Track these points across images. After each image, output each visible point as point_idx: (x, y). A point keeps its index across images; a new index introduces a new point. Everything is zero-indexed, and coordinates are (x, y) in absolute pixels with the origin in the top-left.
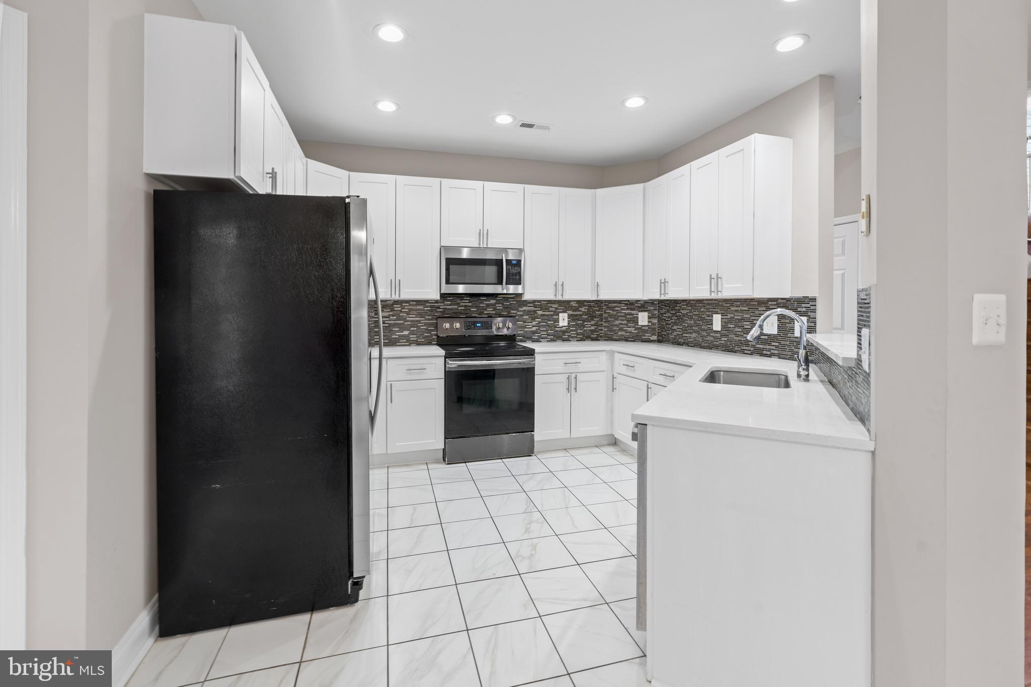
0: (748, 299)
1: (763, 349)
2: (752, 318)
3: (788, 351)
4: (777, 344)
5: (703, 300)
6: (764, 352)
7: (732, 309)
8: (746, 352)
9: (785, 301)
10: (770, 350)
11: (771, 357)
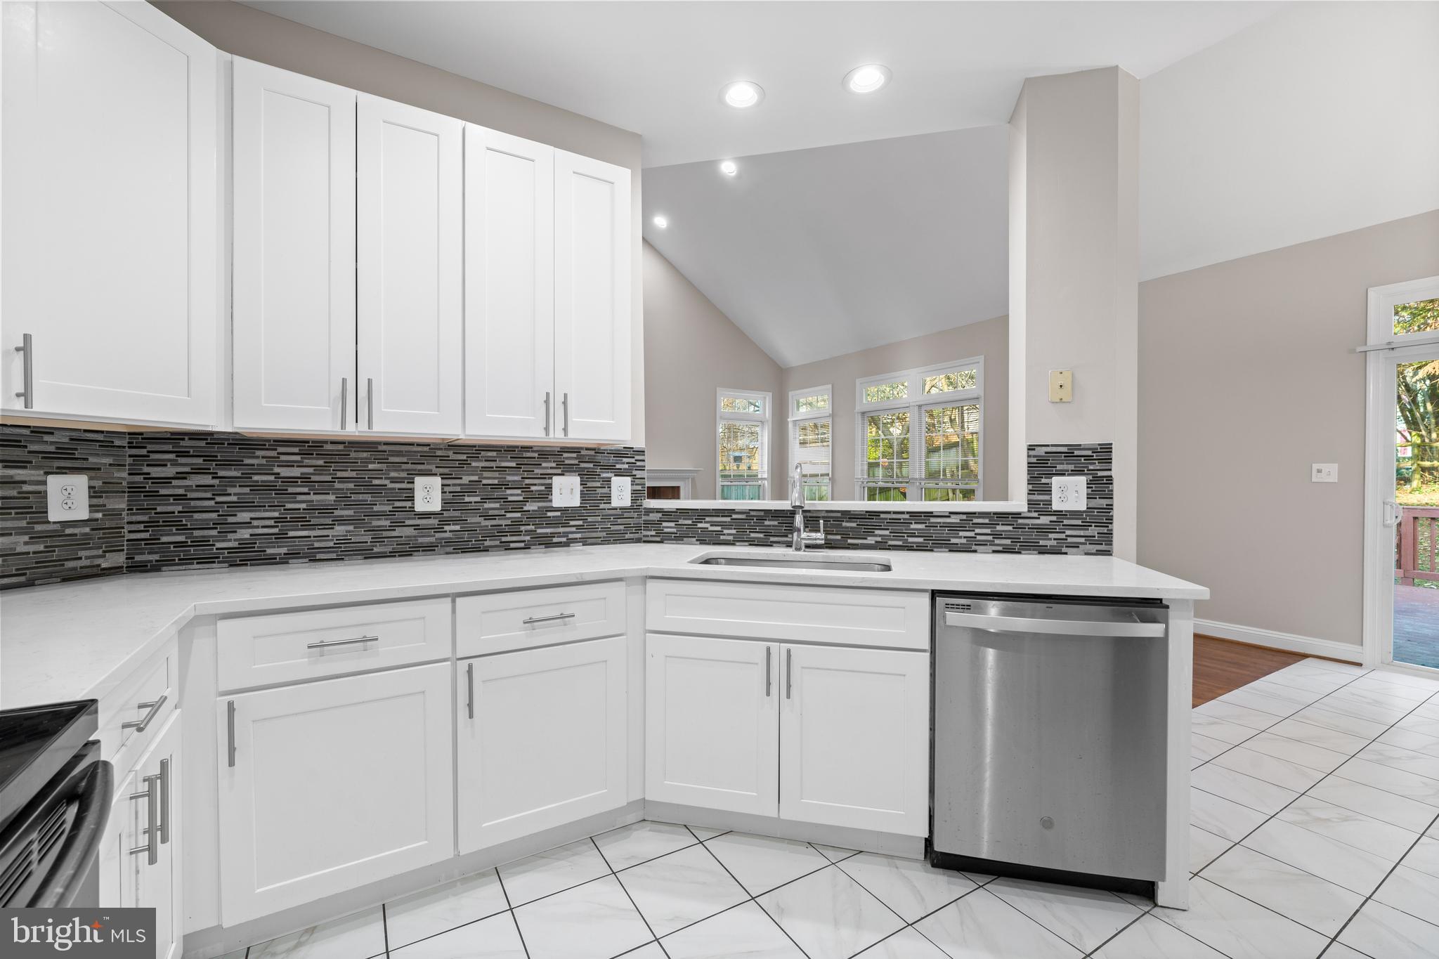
0: (517, 447)
1: (553, 535)
2: (527, 481)
3: (600, 531)
4: (580, 523)
5: (379, 443)
6: (555, 540)
7: (474, 464)
8: (512, 545)
9: (592, 453)
10: (565, 534)
11: (569, 546)
